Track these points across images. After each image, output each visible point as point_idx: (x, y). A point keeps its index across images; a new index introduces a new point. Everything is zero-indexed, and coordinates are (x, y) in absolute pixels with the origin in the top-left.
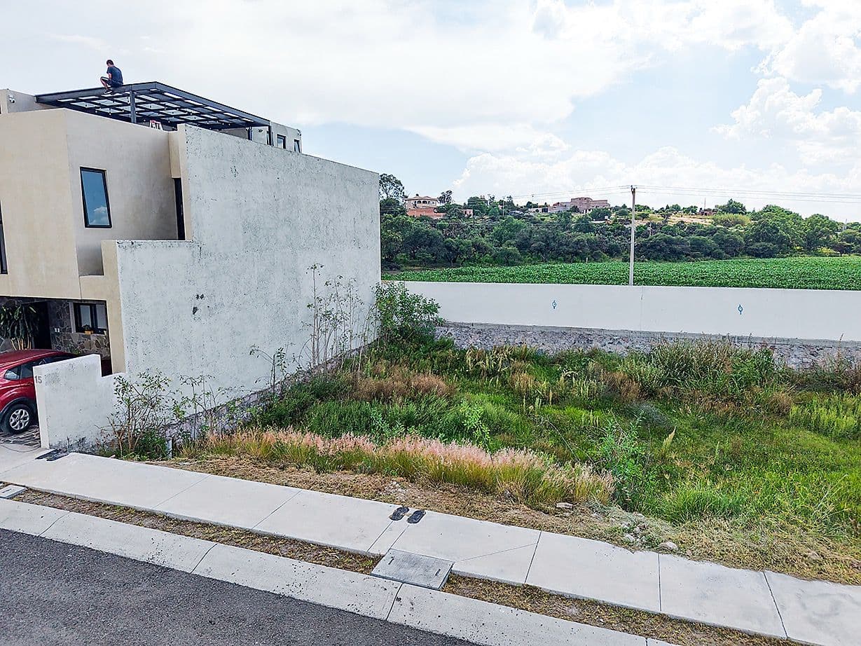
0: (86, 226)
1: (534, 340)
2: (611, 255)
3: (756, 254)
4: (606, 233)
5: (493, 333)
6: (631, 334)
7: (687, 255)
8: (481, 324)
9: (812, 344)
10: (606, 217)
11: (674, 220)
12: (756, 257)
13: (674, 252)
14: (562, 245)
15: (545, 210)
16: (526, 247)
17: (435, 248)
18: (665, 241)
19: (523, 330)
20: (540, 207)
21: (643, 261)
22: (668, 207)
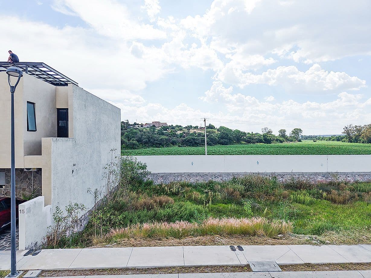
0: (28, 131)
1: (185, 178)
2: (173, 145)
3: (222, 144)
4: (169, 136)
5: (168, 177)
7: (200, 144)
8: (163, 173)
9: (281, 174)
10: (168, 130)
11: (192, 131)
12: (222, 145)
13: (196, 143)
14: (155, 140)
15: (142, 126)
16: (140, 141)
18: (192, 139)
19: (180, 175)
20: (140, 125)
21: (185, 147)
22: (188, 126)
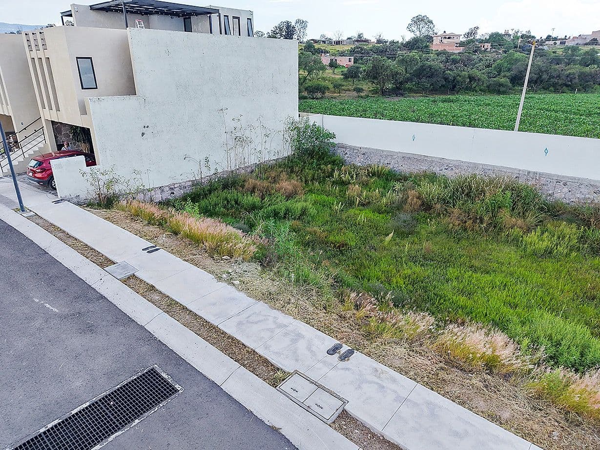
0: (82, 89)
1: (396, 162)
5: (372, 155)
6: (462, 163)
8: (366, 148)
17: (434, 80)
20: (559, 40)
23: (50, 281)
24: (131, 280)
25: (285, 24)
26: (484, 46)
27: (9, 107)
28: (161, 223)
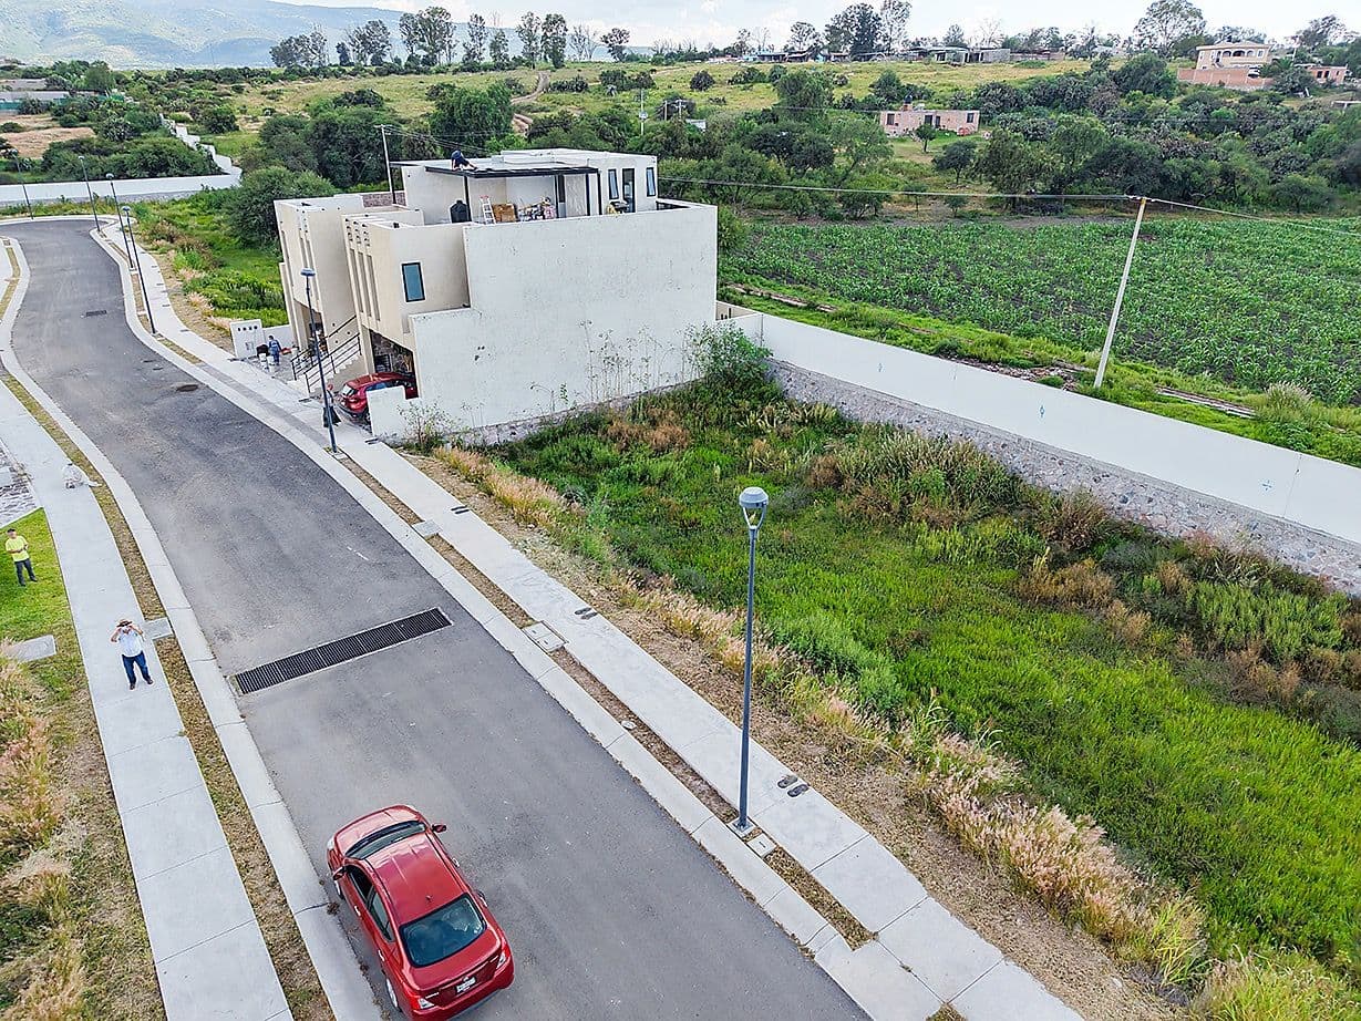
0: (407, 301)
1: (855, 402)
5: (824, 387)
9: (1101, 468)
17: (1136, 179)
19: (849, 389)
23: (362, 533)
24: (434, 539)
25: (857, 10)
26: (1327, 73)
27: (320, 301)
28: (478, 480)
